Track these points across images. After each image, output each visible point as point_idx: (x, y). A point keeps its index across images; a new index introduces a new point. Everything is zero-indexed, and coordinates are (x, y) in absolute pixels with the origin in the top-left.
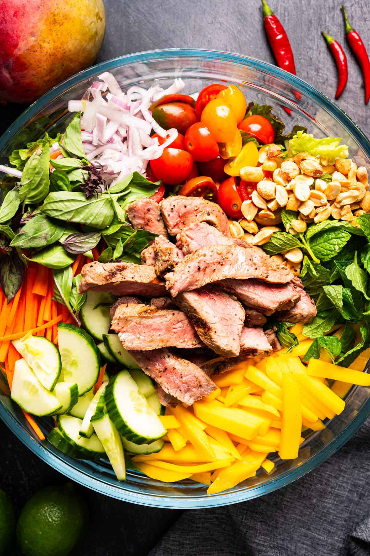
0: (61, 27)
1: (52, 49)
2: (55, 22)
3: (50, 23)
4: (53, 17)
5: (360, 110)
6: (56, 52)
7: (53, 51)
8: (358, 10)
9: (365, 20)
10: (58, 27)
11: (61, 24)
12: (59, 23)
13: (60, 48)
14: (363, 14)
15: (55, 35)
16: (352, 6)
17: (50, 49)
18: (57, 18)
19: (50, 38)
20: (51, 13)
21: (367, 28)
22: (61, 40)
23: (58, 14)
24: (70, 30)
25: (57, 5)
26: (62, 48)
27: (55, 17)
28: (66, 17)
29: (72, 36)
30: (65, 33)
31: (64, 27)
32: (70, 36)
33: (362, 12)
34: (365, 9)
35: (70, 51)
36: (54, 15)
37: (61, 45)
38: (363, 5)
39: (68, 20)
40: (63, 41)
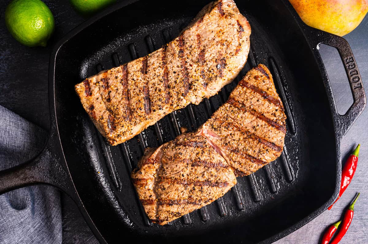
0: (317, 10)
1: (302, 4)
2: (319, 5)
3: (319, 2)
4: (323, 4)
5: (295, 236)
6: (300, 7)
7: (301, 5)
8: (360, 235)
9: (353, 240)
10: (316, 7)
11: (318, 9)
12: (319, 8)
13: (303, 9)
14: (357, 238)
15: (312, 6)
16: (363, 231)
17: (303, 3)
18: (322, 6)
19: (309, 2)
20: (325, 3)
21: (348, 241)
22: (308, 10)
23: (325, 7)
24: (315, 16)
25: (331, 7)
26: (303, 10)
27: (323, 5)
28: (323, 13)
29: (311, 17)
30: (313, 12)
31: (317, 11)
32: (312, 15)
33: (359, 238)
34: (361, 240)
35: (302, 16)
36: (324, 5)
37: (305, 10)
38: (363, 238)
39: (321, 14)
40: (308, 11)
